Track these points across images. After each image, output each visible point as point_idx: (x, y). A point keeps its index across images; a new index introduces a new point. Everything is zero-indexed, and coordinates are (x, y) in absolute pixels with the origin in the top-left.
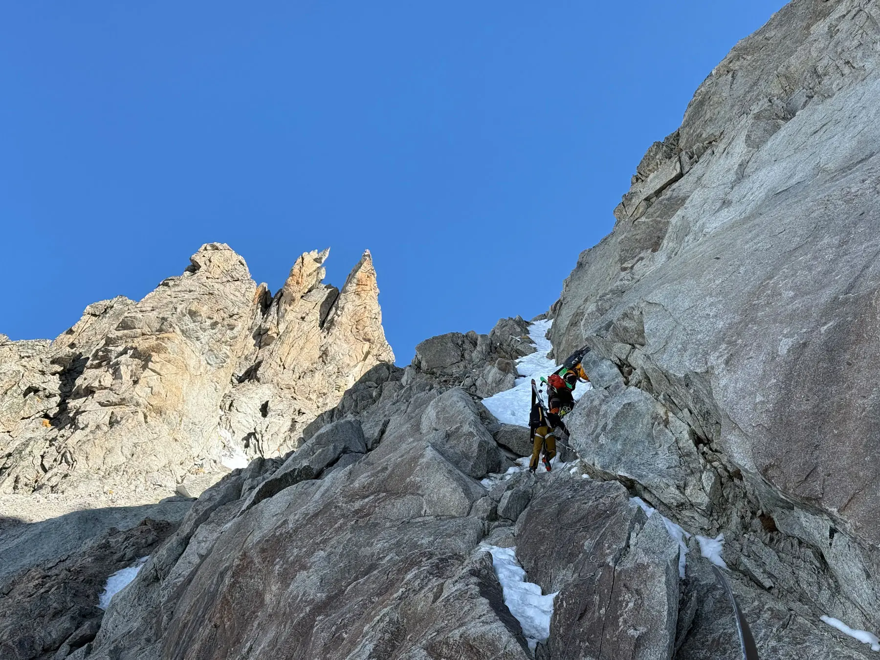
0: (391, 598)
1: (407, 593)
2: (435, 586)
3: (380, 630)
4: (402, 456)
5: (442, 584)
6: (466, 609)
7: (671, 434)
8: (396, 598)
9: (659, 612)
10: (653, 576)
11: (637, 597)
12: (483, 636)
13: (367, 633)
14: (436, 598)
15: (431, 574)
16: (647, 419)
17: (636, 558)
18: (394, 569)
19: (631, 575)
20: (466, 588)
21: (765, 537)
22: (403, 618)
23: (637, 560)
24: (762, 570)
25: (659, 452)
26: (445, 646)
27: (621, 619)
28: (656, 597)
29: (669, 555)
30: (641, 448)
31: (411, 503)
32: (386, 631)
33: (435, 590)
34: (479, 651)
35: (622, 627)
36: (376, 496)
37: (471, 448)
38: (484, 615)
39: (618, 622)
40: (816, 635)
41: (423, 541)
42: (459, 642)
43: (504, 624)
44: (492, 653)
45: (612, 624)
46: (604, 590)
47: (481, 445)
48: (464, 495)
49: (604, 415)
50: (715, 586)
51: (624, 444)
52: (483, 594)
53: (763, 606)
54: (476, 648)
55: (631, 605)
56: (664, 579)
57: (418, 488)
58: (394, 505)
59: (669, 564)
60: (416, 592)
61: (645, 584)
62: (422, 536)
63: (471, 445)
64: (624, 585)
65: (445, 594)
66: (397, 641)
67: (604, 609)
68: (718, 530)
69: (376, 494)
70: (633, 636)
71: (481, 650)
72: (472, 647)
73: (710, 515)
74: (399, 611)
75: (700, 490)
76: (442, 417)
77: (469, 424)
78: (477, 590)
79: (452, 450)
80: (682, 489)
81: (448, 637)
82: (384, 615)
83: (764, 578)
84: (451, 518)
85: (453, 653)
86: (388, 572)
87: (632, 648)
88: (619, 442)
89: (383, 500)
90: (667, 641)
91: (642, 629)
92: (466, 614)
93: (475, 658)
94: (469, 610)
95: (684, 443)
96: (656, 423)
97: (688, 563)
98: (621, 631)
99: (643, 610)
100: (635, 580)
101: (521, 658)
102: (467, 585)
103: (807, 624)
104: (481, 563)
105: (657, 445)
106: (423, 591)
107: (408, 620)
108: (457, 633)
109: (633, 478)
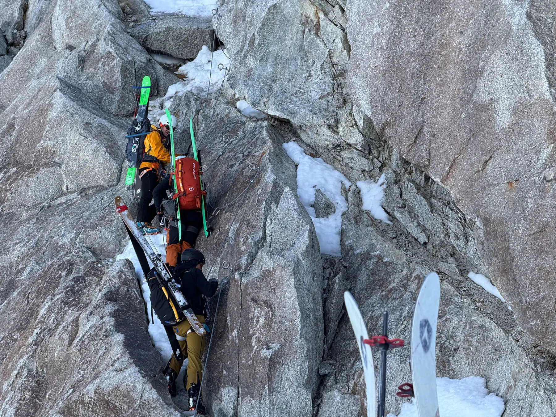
0: (26, 343)
1: (42, 335)
2: (70, 323)
3: (19, 389)
4: (29, 104)
5: (77, 318)
6: (101, 352)
7: (322, 45)
8: (31, 344)
9: (292, 321)
10: (281, 282)
11: (267, 310)
12: (117, 388)
13: (7, 393)
14: (72, 339)
15: (66, 303)
16: (296, 26)
17: (261, 264)
18: (33, 290)
19: (258, 286)
20: (101, 322)
21: (420, 178)
22: (42, 367)
23: (262, 267)
24: (416, 224)
25: (313, 73)
26: (81, 406)
27: (254, 339)
28: (287, 305)
29: (299, 248)
30: (293, 68)
31: (47, 178)
32: (26, 388)
33: (69, 329)
34: (116, 406)
35: (256, 347)
36: (5, 173)
37: (113, 76)
38: (118, 359)
39: (251, 343)
40: (456, 303)
41: (65, 240)
42: (94, 400)
43: (137, 369)
44: (129, 406)
45: (246, 345)
46: (234, 309)
47: (124, 70)
48: (108, 157)
49: (250, 22)
50: (368, 253)
51: (275, 65)
52: (118, 328)
53: (411, 274)
54: (112, 403)
55: (262, 320)
56: (292, 282)
57: (53, 154)
58: (27, 186)
59: (301, 258)
60: (51, 332)
61: (275, 292)
62: (62, 232)
63: (111, 72)
64: (253, 299)
65: (81, 333)
66: (38, 399)
67: (235, 331)
68: (381, 169)
69: (5, 170)
70: (266, 357)
71: (117, 404)
72: (107, 403)
73: (369, 154)
74: (37, 359)
75: (353, 126)
76: (72, 25)
77: (105, 39)
78: (112, 323)
79: (90, 82)
80: (335, 129)
81: (83, 395)
82: (21, 368)
83: (418, 233)
84: (98, 192)
85: (90, 413)
86: (27, 294)
87: (267, 370)
88: (270, 63)
89: (15, 180)
90: (304, 350)
91: (275, 346)
92: (102, 358)
93: (113, 415)
94: (104, 353)
95: (337, 57)
96: (307, 30)
97: (344, 227)
98: (255, 352)
99: (275, 323)
100: (263, 291)
101: (158, 405)
102: (102, 318)
103: (450, 290)
104: (120, 277)
105: (310, 61)
106: (58, 332)
107: (48, 370)
108: (91, 387)
109: (285, 116)
